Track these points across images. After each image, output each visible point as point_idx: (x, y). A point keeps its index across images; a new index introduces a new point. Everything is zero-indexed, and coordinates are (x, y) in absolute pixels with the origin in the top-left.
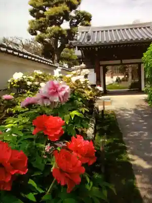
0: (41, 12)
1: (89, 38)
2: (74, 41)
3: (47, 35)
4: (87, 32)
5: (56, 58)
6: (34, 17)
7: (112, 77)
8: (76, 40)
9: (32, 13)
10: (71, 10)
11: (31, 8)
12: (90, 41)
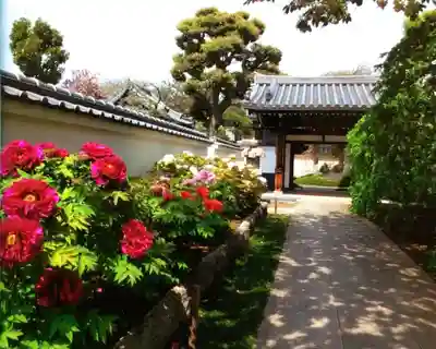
0: (196, 41)
1: (269, 96)
2: (244, 101)
3: (201, 83)
4: (268, 85)
5: (214, 122)
6: (183, 48)
7: (316, 162)
8: (248, 99)
9: (180, 42)
10: (246, 43)
11: (180, 34)
12: (271, 103)
